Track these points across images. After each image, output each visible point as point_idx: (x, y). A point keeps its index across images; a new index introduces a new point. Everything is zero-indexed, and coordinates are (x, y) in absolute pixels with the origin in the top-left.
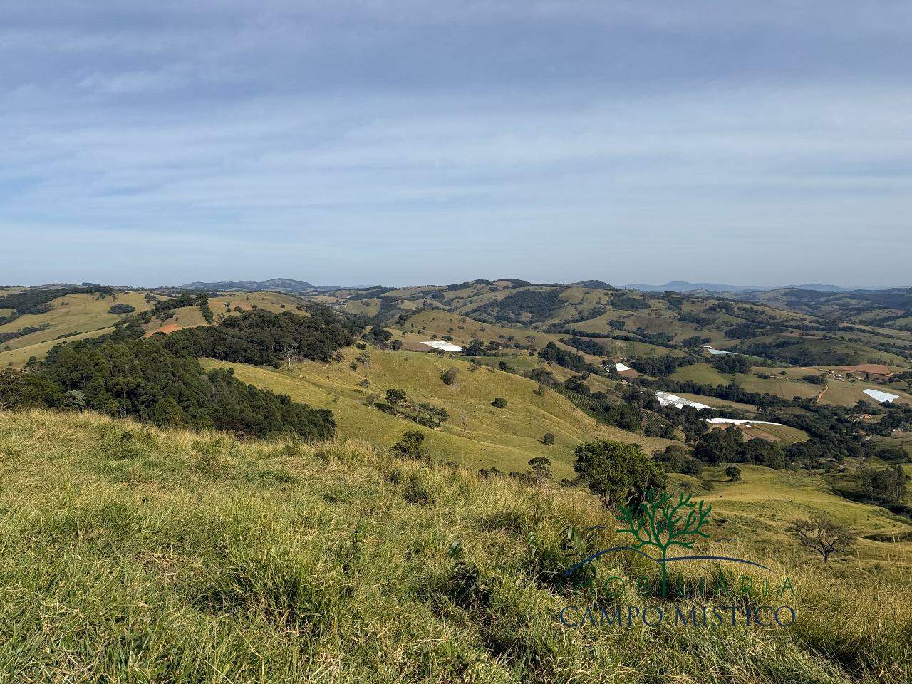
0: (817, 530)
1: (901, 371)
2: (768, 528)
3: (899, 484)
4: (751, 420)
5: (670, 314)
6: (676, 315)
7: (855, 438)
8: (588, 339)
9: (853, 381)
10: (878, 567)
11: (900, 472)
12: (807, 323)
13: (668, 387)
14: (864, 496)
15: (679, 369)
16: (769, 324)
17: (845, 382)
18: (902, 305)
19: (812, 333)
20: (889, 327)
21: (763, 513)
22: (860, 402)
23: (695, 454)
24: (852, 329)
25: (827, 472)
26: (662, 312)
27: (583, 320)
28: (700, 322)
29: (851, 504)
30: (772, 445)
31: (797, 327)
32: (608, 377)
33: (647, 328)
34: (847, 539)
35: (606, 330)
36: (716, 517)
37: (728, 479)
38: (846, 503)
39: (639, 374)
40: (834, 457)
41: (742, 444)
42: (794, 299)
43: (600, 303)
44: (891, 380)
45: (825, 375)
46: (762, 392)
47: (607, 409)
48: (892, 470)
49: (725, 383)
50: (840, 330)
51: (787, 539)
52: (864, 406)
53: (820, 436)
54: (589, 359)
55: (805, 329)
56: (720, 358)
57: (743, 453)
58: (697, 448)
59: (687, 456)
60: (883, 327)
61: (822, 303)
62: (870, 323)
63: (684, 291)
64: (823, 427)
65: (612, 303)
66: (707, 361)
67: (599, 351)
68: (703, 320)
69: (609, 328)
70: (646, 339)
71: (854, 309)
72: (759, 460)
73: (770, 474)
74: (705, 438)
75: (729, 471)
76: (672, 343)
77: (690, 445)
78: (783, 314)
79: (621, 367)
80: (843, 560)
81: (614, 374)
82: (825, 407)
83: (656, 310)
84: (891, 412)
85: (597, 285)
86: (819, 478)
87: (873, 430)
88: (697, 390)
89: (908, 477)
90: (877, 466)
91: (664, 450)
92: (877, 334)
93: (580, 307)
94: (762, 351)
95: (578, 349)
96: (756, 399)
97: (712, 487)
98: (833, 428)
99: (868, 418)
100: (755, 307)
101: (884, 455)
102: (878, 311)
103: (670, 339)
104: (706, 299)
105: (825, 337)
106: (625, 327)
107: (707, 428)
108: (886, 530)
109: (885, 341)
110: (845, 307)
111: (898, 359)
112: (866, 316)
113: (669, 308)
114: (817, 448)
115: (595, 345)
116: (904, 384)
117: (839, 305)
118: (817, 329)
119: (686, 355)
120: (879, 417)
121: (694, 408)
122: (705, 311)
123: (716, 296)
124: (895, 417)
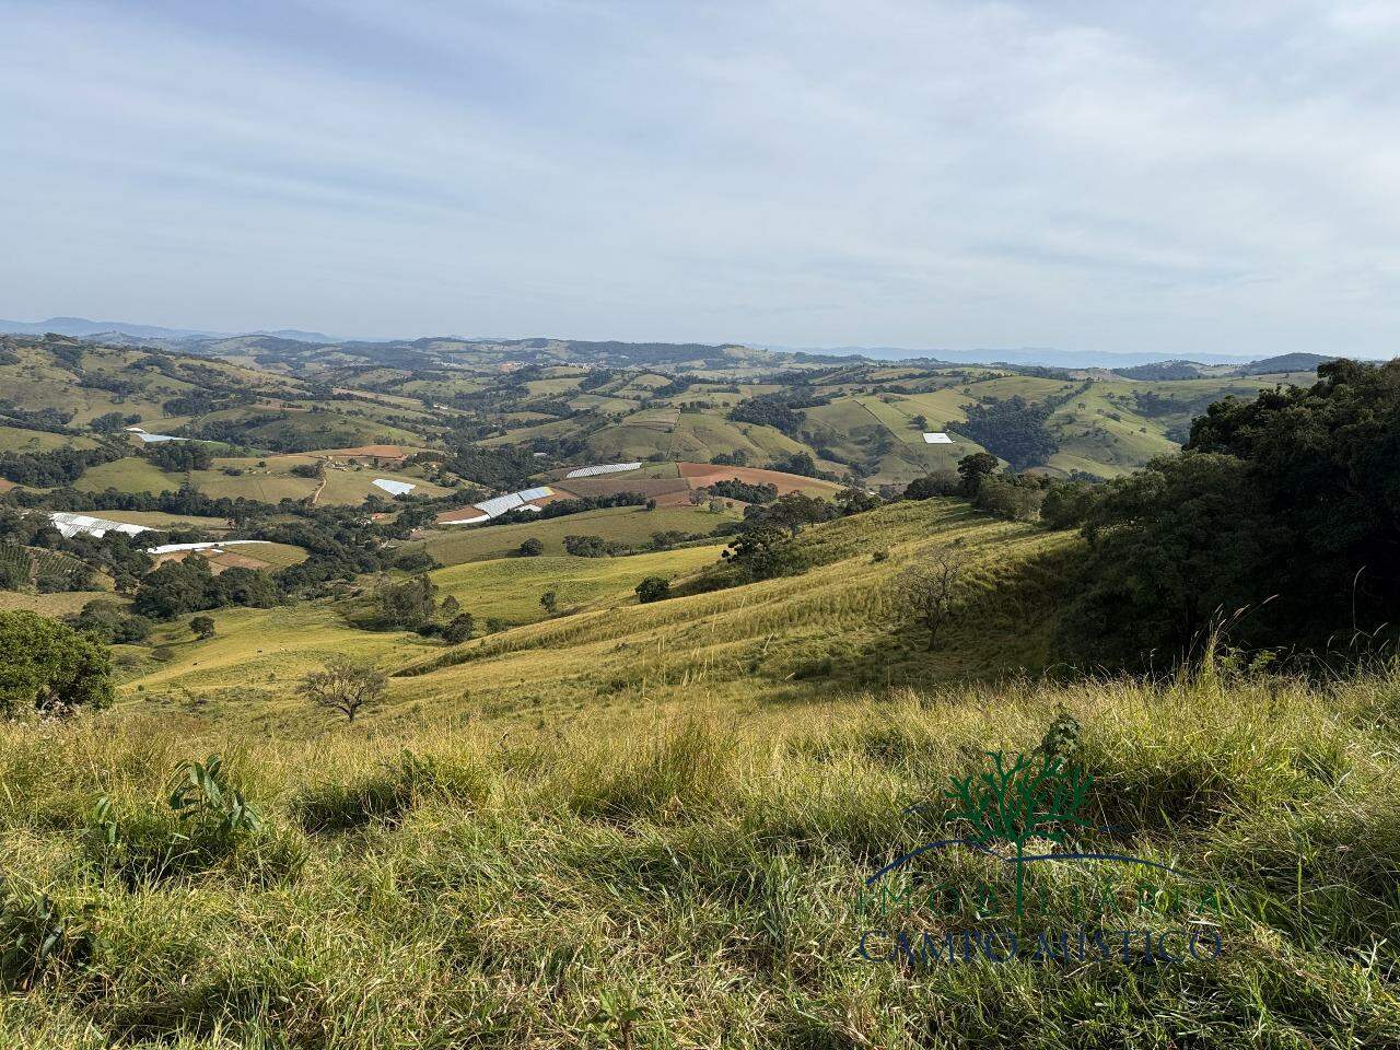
0: (337, 681)
1: (414, 452)
2: (267, 697)
3: (426, 598)
4: (222, 541)
5: (61, 375)
6: (74, 377)
7: (368, 547)
9: (358, 469)
10: (416, 709)
11: (426, 582)
12: (287, 389)
13: (73, 502)
14: (386, 622)
15: (90, 471)
16: (233, 392)
17: (349, 472)
18: (408, 364)
19: (296, 403)
20: (396, 393)
21: (256, 676)
22: (370, 498)
23: (135, 609)
24: (349, 397)
25: (337, 599)
26: (45, 371)
28: (118, 389)
29: (370, 636)
30: (257, 575)
31: (275, 395)
33: (18, 399)
34: (376, 683)
36: (187, 700)
37: (194, 637)
38: (366, 637)
39: (13, 485)
40: (344, 577)
41: (211, 580)
42: (266, 352)
44: (404, 465)
45: (320, 464)
46: (233, 497)
48: (416, 582)
49: (173, 488)
50: (334, 398)
51: (297, 704)
52: (373, 503)
53: (323, 552)
55: (287, 397)
56: (160, 447)
57: (214, 594)
58: (138, 598)
59: (122, 614)
60: (389, 393)
61: (307, 360)
62: (372, 388)
63: (82, 334)
64: (325, 538)
66: (139, 453)
68: (124, 385)
70: (19, 421)
71: (350, 368)
72: (239, 599)
73: (259, 617)
74: (150, 579)
75: (195, 626)
76: (72, 425)
77: (125, 596)
78: (252, 375)
80: (373, 712)
82: (326, 509)
83: (32, 368)
84: (408, 507)
86: (327, 609)
87: (391, 532)
88: (126, 504)
89: (436, 587)
90: (397, 580)
91: (78, 611)
92: (382, 404)
94: (226, 432)
96: (226, 508)
97: (171, 656)
98: (338, 537)
99: (381, 519)
100: (208, 365)
101: (406, 564)
102: (381, 371)
103: (65, 419)
104: (125, 349)
105: (315, 409)
107: (151, 564)
108: (417, 659)
109: (393, 412)
110: (338, 366)
111: (410, 437)
112: (365, 379)
113: (57, 364)
114: (320, 568)
116: (420, 468)
117: (328, 362)
118: (303, 397)
119: (100, 446)
120: (396, 514)
121: (125, 534)
122: (125, 371)
123: (141, 345)
124: (413, 513)
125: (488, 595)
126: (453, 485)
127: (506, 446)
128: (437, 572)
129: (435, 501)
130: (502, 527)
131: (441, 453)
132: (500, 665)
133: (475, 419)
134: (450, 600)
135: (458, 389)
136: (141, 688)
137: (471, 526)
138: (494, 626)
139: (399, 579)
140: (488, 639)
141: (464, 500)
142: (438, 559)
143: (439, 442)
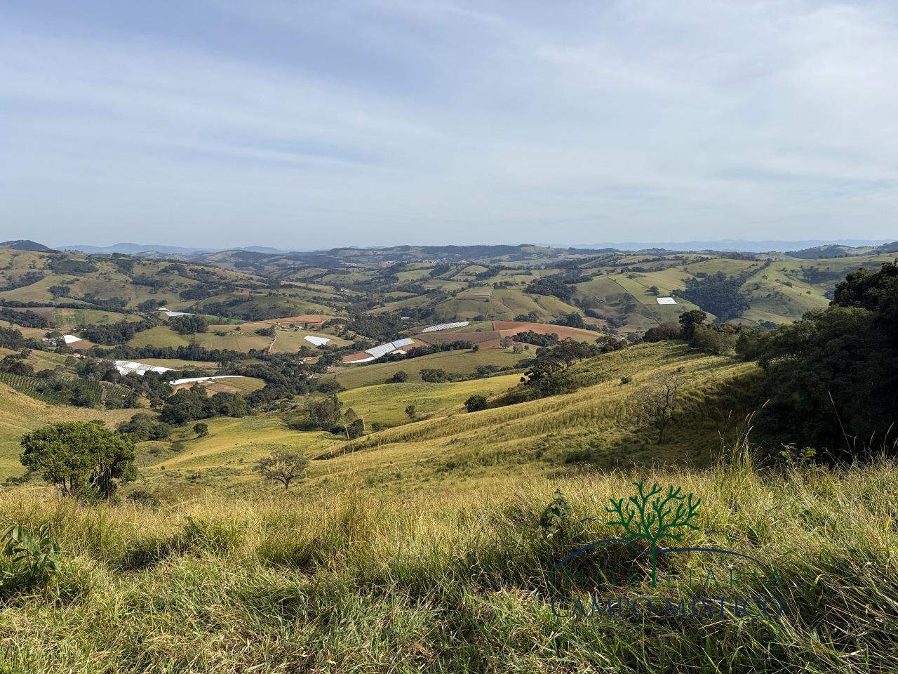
0: (278, 463)
1: (329, 319)
2: (237, 473)
3: (335, 410)
4: (213, 376)
5: (121, 277)
6: (128, 278)
7: (301, 378)
8: (24, 310)
9: (296, 330)
10: (325, 481)
11: (335, 400)
12: (254, 282)
13: (127, 354)
14: (311, 425)
15: (137, 335)
16: (221, 284)
17: (290, 332)
19: (259, 290)
20: (318, 283)
21: (232, 460)
22: (303, 347)
23: (161, 419)
24: (291, 286)
25: (282, 411)
26: (112, 276)
27: (14, 287)
28: (154, 285)
29: (302, 434)
30: (235, 397)
31: (246, 286)
32: (56, 351)
33: (97, 293)
34: (302, 464)
35: (48, 297)
36: (189, 475)
37: (196, 436)
38: (299, 435)
39: (93, 344)
40: (287, 397)
41: (207, 400)
42: (241, 260)
43: (35, 267)
44: (323, 327)
45: (273, 328)
46: (221, 349)
47: (58, 388)
48: (330, 399)
49: (185, 344)
50: (282, 287)
51: (255, 477)
52: (305, 351)
53: (274, 382)
54: (27, 333)
55: (254, 287)
56: (178, 319)
57: (207, 409)
58: (164, 412)
59: (154, 422)
60: (314, 283)
61: (265, 264)
62: (304, 280)
63: (134, 253)
64: (276, 373)
65: (51, 267)
66: (165, 323)
67: (41, 323)
68: (157, 282)
69: (50, 295)
70: (98, 306)
71: (291, 268)
72: (223, 412)
73: (235, 423)
74: (170, 401)
75: (197, 429)
76: (127, 308)
77: (156, 410)
78: (234, 274)
79: (70, 339)
80: (300, 483)
81: (62, 347)
82: (276, 355)
83: (105, 274)
84: (325, 353)
85: (29, 246)
86: (276, 417)
87: (314, 369)
88: (158, 354)
89: (341, 403)
90: (319, 398)
91: (128, 420)
92: (310, 289)
93: (8, 273)
94: (217, 310)
95: (12, 322)
96: (216, 356)
98: (283, 372)
99: (309, 360)
100: (206, 269)
101: (324, 389)
102: (309, 270)
103: (123, 304)
104: (158, 261)
105: (270, 294)
106: (70, 294)
107: (172, 391)
108: (329, 449)
109: (317, 295)
110: (284, 267)
111: (326, 309)
112: (300, 275)
113: (119, 271)
114: (272, 392)
115: (33, 316)
116: (332, 329)
117: (278, 265)
118: (263, 287)
119: (142, 319)
120: (317, 358)
121: (157, 372)
122: (158, 274)
123: (167, 258)
124: (329, 356)
125: (372, 408)
126: (352, 338)
127: (384, 313)
128: (342, 393)
129: (341, 348)
130: (383, 364)
131: (345, 319)
132: (379, 452)
133: (366, 297)
134: (350, 411)
135: (355, 279)
136: (163, 468)
137: (363, 364)
138: (376, 427)
139: (320, 398)
140: (372, 436)
141: (359, 348)
142: (343, 385)
143: (344, 312)
